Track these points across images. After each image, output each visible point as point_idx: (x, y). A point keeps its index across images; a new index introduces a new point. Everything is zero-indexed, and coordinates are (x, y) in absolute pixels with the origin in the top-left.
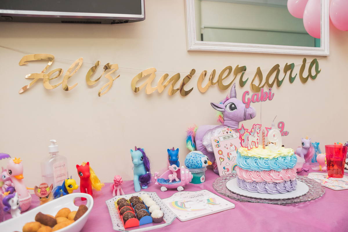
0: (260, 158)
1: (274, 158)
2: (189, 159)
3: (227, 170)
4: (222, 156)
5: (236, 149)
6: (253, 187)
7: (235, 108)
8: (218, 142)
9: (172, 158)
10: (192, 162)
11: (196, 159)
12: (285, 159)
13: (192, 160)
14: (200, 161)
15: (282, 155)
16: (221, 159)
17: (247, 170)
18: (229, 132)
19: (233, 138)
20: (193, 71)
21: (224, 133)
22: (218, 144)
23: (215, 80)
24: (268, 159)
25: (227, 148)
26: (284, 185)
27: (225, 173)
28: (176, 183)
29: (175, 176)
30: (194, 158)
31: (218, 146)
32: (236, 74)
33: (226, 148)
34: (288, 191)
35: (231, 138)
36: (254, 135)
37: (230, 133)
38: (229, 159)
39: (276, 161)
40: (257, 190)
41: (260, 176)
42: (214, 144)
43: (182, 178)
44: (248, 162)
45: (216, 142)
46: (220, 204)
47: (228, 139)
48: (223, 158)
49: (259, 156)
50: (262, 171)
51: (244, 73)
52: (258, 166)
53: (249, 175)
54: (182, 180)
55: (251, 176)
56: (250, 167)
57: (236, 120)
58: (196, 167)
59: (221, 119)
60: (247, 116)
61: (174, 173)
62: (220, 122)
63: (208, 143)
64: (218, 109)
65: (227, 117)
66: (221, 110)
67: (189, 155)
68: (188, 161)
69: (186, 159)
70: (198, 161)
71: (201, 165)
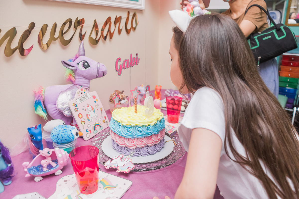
0: (142, 126)
2: (58, 135)
3: (89, 132)
4: (82, 119)
5: (92, 109)
6: (136, 152)
7: (88, 66)
8: (76, 105)
9: (36, 138)
10: (62, 138)
11: (66, 133)
13: (62, 135)
14: (71, 135)
15: (159, 119)
16: (82, 123)
17: (130, 138)
18: (83, 92)
19: (88, 98)
20: (32, 26)
21: (79, 94)
22: (76, 107)
23: (57, 35)
24: (149, 125)
25: (85, 110)
27: (89, 135)
28: (54, 168)
29: (49, 161)
30: (63, 132)
31: (77, 110)
32: (75, 27)
33: (84, 110)
35: (86, 99)
37: (85, 94)
38: (89, 120)
39: (156, 126)
40: (140, 154)
41: (143, 142)
42: (73, 108)
43: (61, 162)
44: (131, 131)
45: (74, 106)
46: (117, 185)
47: (84, 100)
48: (84, 121)
49: (142, 124)
50: (145, 137)
51: (82, 26)
52: (141, 133)
53: (132, 142)
54: (61, 164)
55: (135, 143)
56: (133, 135)
57: (89, 78)
58: (67, 142)
59: (73, 78)
60: (101, 74)
61: (48, 158)
62: (70, 81)
63: (63, 107)
64: (70, 67)
65: (79, 76)
66: (73, 68)
67: (55, 129)
68: (56, 137)
69: (54, 135)
70: (70, 135)
71: (73, 138)
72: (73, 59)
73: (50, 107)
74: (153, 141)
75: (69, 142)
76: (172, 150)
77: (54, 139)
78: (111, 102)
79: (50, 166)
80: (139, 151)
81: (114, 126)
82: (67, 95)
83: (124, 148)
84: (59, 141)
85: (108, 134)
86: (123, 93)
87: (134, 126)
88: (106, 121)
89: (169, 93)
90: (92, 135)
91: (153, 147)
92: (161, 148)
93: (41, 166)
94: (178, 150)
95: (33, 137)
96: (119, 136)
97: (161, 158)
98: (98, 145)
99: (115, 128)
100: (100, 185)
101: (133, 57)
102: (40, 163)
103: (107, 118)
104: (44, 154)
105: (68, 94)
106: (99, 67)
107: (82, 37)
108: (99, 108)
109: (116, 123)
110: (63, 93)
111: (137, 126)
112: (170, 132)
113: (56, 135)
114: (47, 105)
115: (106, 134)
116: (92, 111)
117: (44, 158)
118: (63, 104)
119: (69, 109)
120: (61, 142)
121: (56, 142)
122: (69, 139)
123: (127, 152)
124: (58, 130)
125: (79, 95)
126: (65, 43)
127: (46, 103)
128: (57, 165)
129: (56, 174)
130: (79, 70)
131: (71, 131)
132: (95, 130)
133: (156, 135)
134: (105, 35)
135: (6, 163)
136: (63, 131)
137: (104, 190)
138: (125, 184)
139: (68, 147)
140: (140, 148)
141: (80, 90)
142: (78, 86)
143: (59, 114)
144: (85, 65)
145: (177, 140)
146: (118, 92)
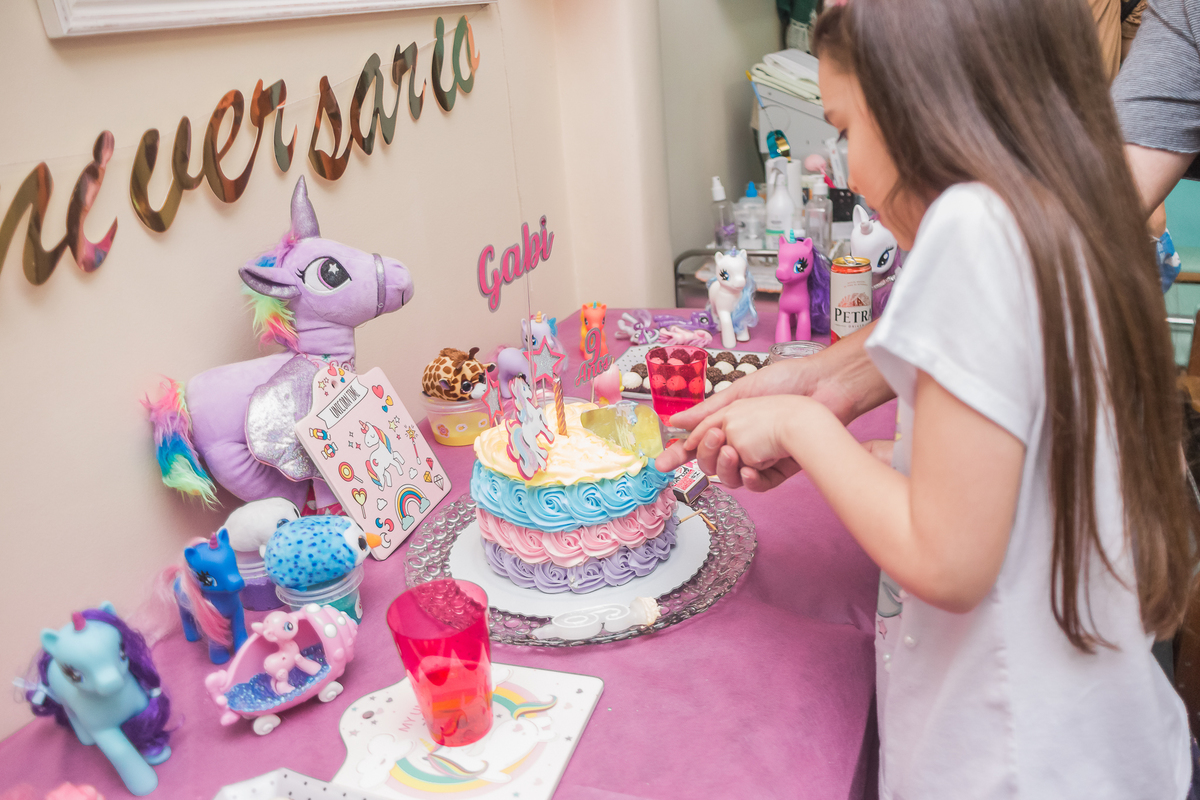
0: (603, 482)
2: (297, 557)
3: (388, 527)
4: (355, 484)
5: (380, 438)
7: (344, 275)
8: (325, 435)
9: (222, 581)
10: (314, 564)
11: (325, 545)
13: (311, 556)
14: (343, 550)
16: (357, 496)
18: (337, 379)
19: (358, 399)
21: (326, 389)
22: (327, 442)
24: (624, 477)
25: (358, 446)
27: (387, 538)
28: (317, 679)
29: (291, 655)
30: (314, 544)
31: (330, 451)
33: (355, 445)
35: (354, 403)
37: (344, 385)
38: (377, 482)
40: (603, 582)
41: (607, 536)
42: (315, 448)
43: (336, 652)
44: (564, 505)
45: (319, 438)
46: (555, 698)
47: (347, 411)
48: (362, 490)
49: (598, 477)
50: (612, 520)
51: (281, 111)
52: (597, 508)
53: (569, 544)
54: (336, 661)
55: (580, 543)
56: (571, 518)
57: (350, 322)
58: (332, 577)
59: (286, 329)
60: (390, 300)
61: (288, 646)
62: (279, 341)
63: (277, 448)
64: (275, 291)
65: (310, 318)
66: (286, 292)
67: (282, 538)
68: (291, 565)
69: (280, 561)
70: (339, 552)
71: (352, 561)
72: (279, 254)
73: (223, 453)
74: (642, 531)
75: (337, 577)
76: (708, 550)
77: (284, 575)
78: (434, 395)
79: (297, 676)
80: (597, 571)
81: (497, 496)
82: (279, 400)
83: (544, 566)
84: (303, 578)
85: (458, 522)
86: (476, 356)
87: (573, 486)
88: (433, 473)
89: (636, 329)
90: (398, 536)
91: (642, 550)
92: (669, 546)
93: (265, 679)
94: (727, 547)
95: (209, 579)
96: (520, 529)
97: (678, 584)
98: (434, 572)
99: (501, 503)
100: (497, 708)
101: (531, 233)
102: (263, 668)
103: (436, 463)
104: (274, 634)
105: (283, 395)
106: (384, 273)
107: (284, 156)
108: (401, 431)
109: (500, 484)
110: (264, 394)
111: (581, 485)
112: (686, 486)
113: (288, 561)
114: (205, 449)
115: (448, 523)
116: (382, 446)
117: (272, 648)
118: (273, 436)
119: (301, 451)
120: (310, 581)
121: (294, 582)
122: (337, 565)
123: (555, 580)
124: (293, 538)
125: (326, 394)
126: (231, 191)
127: (201, 440)
128: (324, 663)
129: (323, 697)
130: (310, 295)
131: (339, 535)
132: (404, 515)
133: (650, 507)
134: (365, 133)
135: (142, 689)
136: (313, 541)
137: (513, 723)
138: (580, 691)
139: (339, 594)
140: (600, 560)
141: (323, 373)
142: (311, 357)
143: (258, 474)
144: (332, 273)
145: (714, 512)
146: (455, 356)
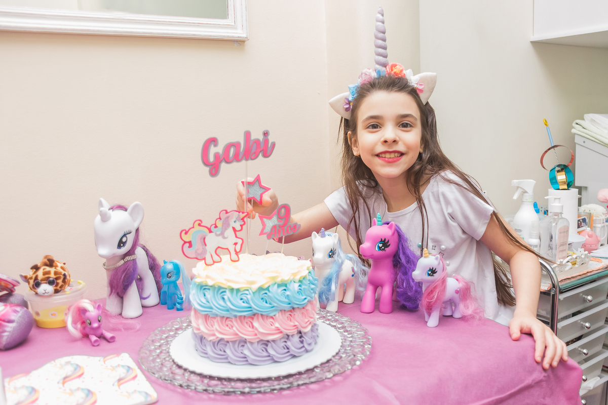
0: (232, 290)
1: (261, 289)
6: (221, 350)
12: (285, 288)
15: (279, 280)
17: (207, 315)
24: (248, 290)
26: (285, 343)
34: (294, 356)
36: (222, 234)
39: (266, 293)
40: (227, 358)
